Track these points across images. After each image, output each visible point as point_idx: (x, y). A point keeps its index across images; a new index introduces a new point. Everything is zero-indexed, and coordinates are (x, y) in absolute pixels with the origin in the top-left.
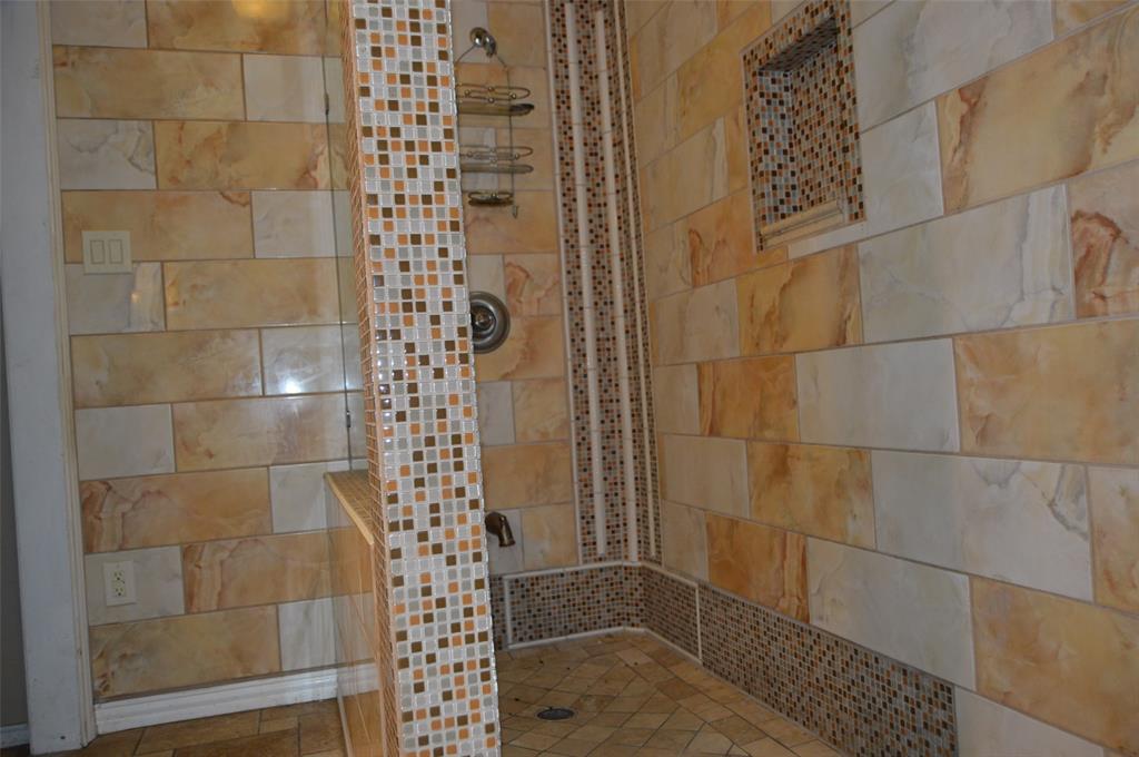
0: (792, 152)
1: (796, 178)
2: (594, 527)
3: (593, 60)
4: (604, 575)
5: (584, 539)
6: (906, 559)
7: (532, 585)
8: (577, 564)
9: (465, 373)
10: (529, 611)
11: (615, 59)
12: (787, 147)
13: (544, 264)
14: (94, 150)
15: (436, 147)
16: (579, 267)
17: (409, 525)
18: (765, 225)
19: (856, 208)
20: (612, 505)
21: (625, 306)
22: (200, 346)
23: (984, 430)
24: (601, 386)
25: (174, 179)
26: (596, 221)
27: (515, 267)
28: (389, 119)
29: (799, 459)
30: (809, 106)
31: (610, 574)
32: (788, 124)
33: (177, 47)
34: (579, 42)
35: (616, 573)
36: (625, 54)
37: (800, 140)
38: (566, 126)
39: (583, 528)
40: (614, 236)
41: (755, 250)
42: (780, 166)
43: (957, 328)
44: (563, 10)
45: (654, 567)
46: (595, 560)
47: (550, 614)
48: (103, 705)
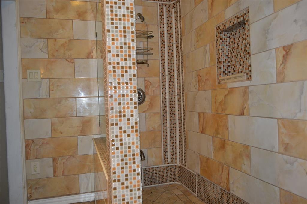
0: (229, 56)
1: (230, 63)
2: (167, 154)
3: (171, 23)
4: (170, 168)
5: (164, 158)
6: (260, 180)
7: (150, 170)
8: (162, 165)
9: (137, 135)
10: (149, 177)
11: (177, 23)
12: (228, 54)
13: (156, 80)
14: (31, 47)
15: (130, 68)
16: (165, 81)
17: (119, 180)
18: (220, 77)
19: (249, 76)
20: (172, 148)
21: (178, 93)
22: (59, 103)
23: (286, 147)
24: (170, 115)
25: (53, 55)
26: (171, 68)
27: (147, 81)
28: (116, 60)
29: (228, 145)
30: (235, 43)
31: (171, 167)
32: (228, 47)
33: (54, 18)
34: (167, 17)
35: (173, 167)
36: (180, 22)
37: (231, 52)
38: (163, 41)
39: (164, 154)
40: (176, 73)
41: (217, 83)
42: (225, 60)
43: (279, 116)
44: (163, 9)
45: (184, 166)
46: (167, 163)
47: (154, 178)
48: (30, 201)
